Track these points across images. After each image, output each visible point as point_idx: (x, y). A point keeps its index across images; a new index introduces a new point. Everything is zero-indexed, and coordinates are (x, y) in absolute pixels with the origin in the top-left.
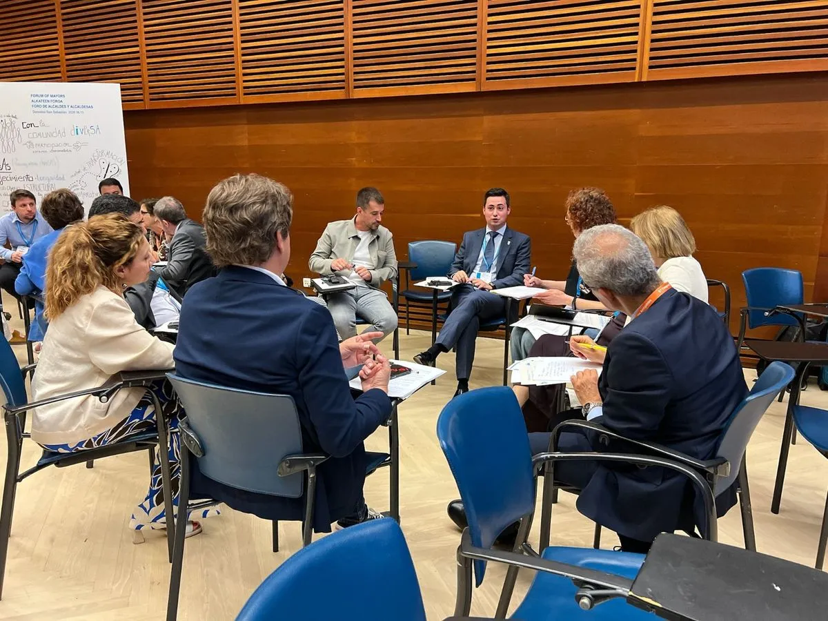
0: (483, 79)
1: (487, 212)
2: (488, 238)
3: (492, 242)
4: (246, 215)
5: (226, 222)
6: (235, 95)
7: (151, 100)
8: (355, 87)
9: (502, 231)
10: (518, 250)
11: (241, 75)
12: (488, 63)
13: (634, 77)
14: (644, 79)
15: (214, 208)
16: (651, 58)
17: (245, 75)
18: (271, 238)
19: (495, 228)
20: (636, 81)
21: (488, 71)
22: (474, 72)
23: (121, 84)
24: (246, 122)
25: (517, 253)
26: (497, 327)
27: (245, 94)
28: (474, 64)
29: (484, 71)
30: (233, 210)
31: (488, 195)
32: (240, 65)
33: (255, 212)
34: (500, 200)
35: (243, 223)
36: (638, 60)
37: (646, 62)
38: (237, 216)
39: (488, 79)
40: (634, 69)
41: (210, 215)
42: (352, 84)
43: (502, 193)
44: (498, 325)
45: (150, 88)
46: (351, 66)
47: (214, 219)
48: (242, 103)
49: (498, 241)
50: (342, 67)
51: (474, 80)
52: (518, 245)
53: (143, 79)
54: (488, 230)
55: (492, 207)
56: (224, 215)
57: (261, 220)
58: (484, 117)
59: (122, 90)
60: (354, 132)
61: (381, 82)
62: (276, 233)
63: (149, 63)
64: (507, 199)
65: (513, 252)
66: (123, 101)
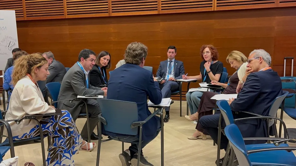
0: (160, 9)
1: (168, 54)
2: (169, 63)
3: (170, 64)
4: (137, 52)
5: (132, 53)
6: (64, 15)
7: (27, 16)
8: (112, 12)
9: (173, 60)
10: (180, 66)
11: (66, 7)
12: (162, 4)
13: (212, 9)
14: (215, 10)
15: (129, 49)
16: (217, 3)
17: (67, 7)
18: (141, 59)
19: (171, 59)
20: (213, 10)
21: (162, 7)
22: (157, 7)
23: (15, 10)
24: (68, 25)
25: (180, 68)
26: (177, 94)
27: (68, 14)
28: (157, 4)
29: (160, 7)
30: (134, 51)
31: (169, 48)
32: (66, 4)
33: (139, 52)
34: (173, 50)
35: (136, 54)
36: (213, 4)
37: (216, 5)
38: (135, 52)
39: (162, 9)
40: (212, 6)
41: (128, 51)
42: (111, 11)
43: (174, 48)
44: (177, 93)
45: (27, 12)
46: (111, 4)
47: (129, 52)
48: (66, 18)
49: (173, 64)
50: (107, 5)
51: (157, 10)
52: (180, 65)
53: (23, 9)
54: (168, 60)
55: (170, 52)
56: (132, 52)
57: (140, 54)
58: (161, 23)
59: (16, 13)
60: (112, 28)
61: (122, 10)
62: (143, 58)
63: (26, 3)
64: (176, 50)
65: (179, 67)
66: (16, 17)
